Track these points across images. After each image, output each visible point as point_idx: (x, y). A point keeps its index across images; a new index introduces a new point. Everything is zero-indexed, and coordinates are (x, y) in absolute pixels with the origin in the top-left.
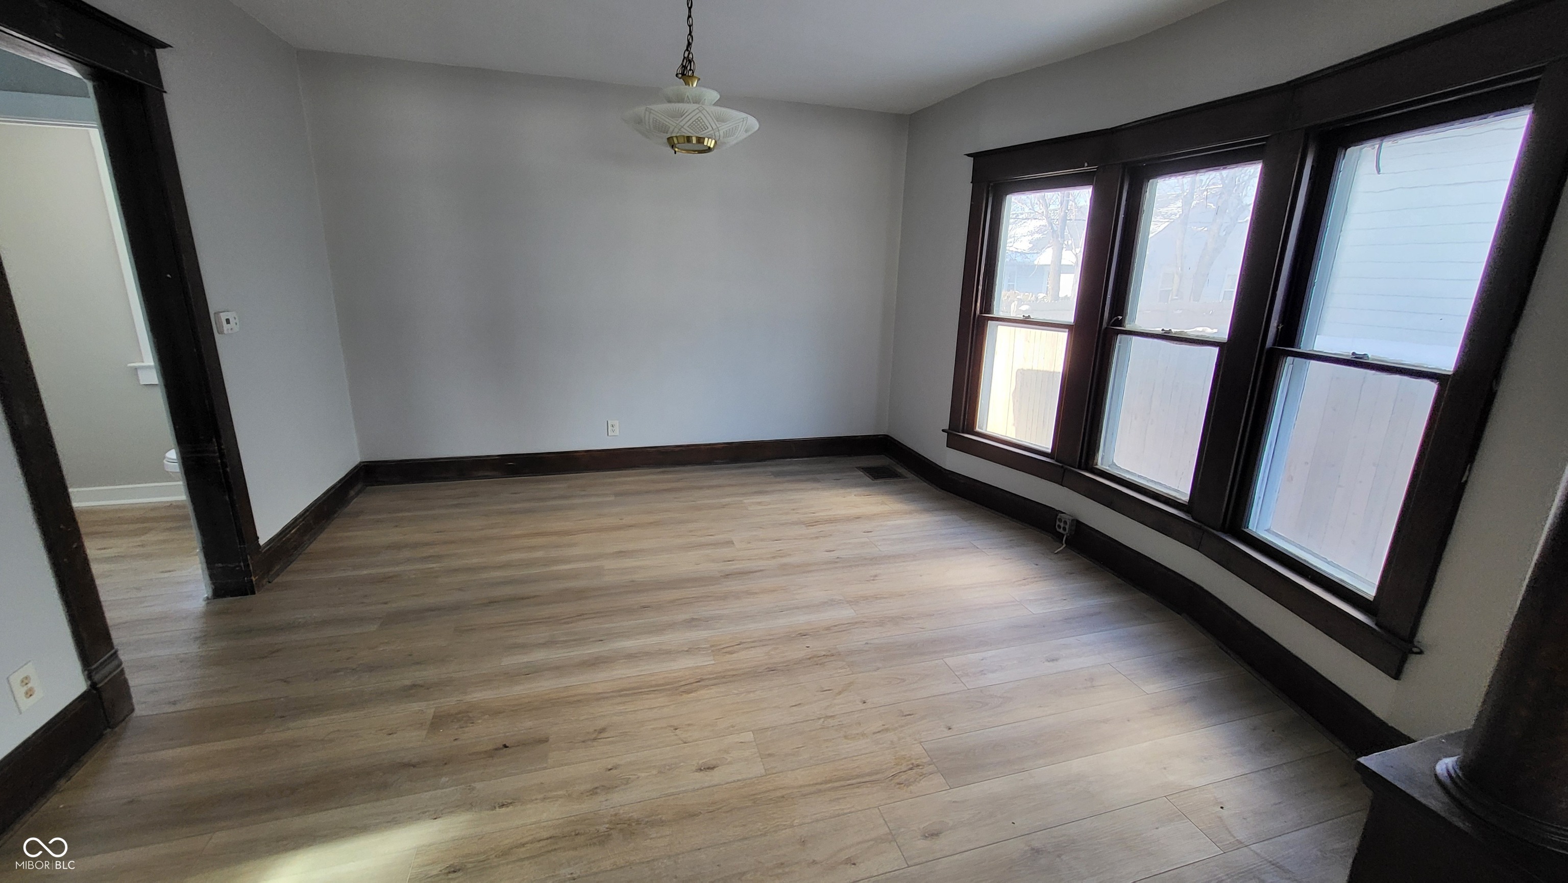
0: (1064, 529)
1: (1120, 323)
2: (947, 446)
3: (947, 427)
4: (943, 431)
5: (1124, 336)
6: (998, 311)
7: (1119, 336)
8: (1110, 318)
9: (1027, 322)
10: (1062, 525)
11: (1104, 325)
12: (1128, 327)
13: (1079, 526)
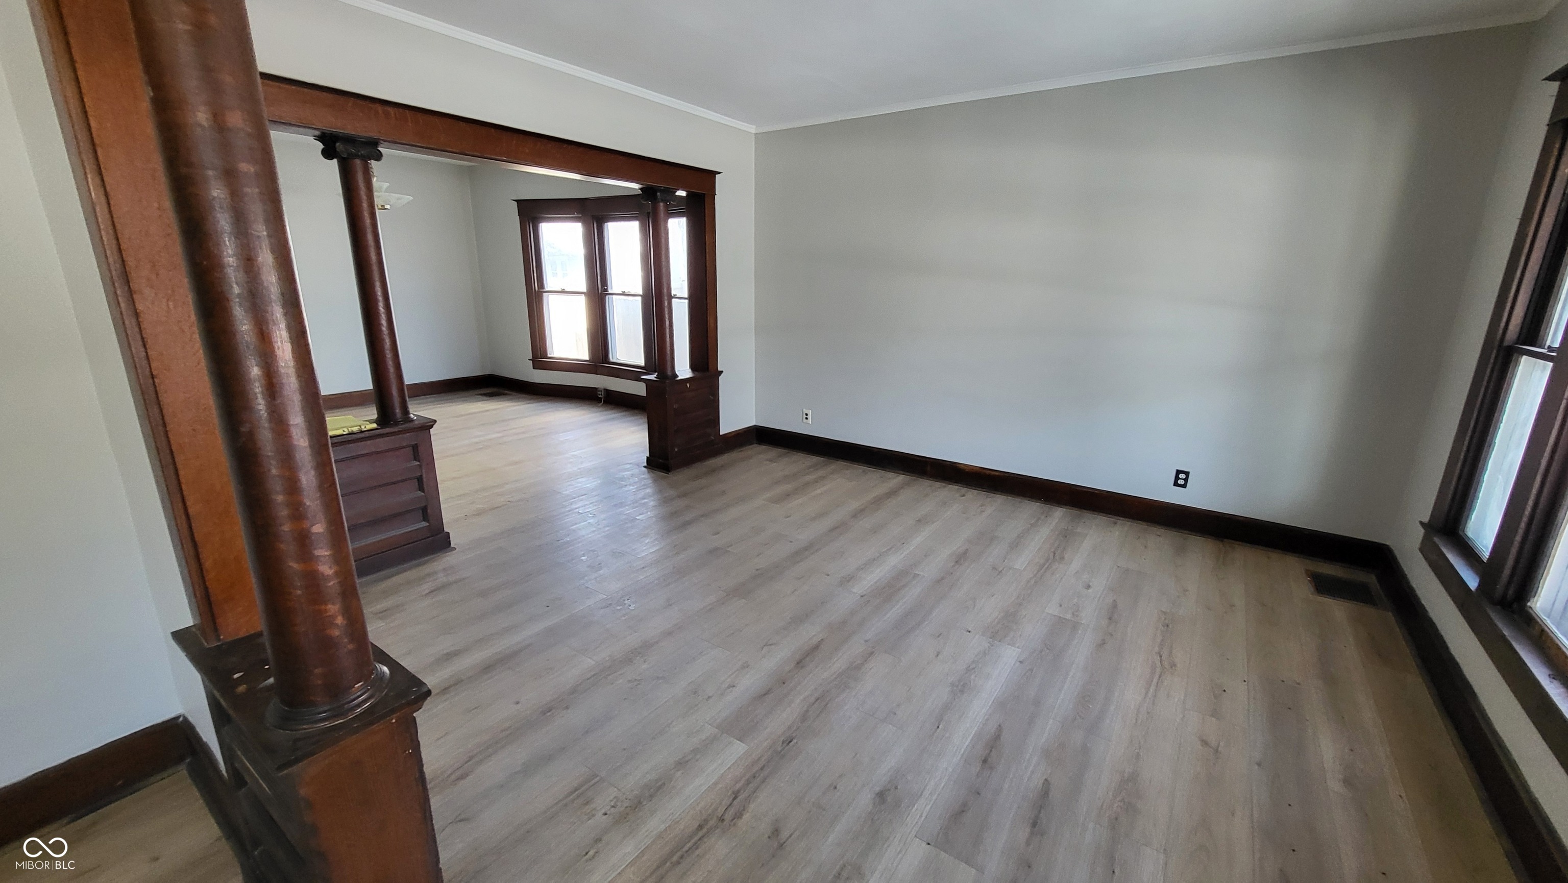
0: (601, 395)
1: (606, 290)
2: (534, 368)
3: (531, 358)
4: (530, 360)
5: (610, 296)
6: (547, 288)
7: (607, 297)
8: (602, 288)
9: (563, 292)
10: (600, 393)
11: (600, 291)
12: (610, 291)
13: (608, 392)
